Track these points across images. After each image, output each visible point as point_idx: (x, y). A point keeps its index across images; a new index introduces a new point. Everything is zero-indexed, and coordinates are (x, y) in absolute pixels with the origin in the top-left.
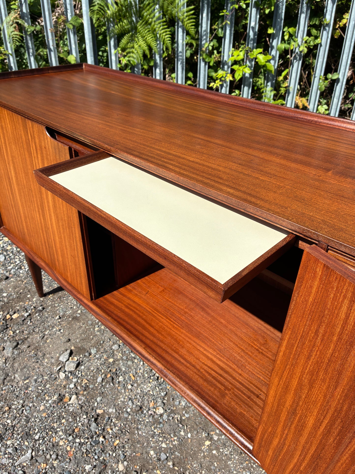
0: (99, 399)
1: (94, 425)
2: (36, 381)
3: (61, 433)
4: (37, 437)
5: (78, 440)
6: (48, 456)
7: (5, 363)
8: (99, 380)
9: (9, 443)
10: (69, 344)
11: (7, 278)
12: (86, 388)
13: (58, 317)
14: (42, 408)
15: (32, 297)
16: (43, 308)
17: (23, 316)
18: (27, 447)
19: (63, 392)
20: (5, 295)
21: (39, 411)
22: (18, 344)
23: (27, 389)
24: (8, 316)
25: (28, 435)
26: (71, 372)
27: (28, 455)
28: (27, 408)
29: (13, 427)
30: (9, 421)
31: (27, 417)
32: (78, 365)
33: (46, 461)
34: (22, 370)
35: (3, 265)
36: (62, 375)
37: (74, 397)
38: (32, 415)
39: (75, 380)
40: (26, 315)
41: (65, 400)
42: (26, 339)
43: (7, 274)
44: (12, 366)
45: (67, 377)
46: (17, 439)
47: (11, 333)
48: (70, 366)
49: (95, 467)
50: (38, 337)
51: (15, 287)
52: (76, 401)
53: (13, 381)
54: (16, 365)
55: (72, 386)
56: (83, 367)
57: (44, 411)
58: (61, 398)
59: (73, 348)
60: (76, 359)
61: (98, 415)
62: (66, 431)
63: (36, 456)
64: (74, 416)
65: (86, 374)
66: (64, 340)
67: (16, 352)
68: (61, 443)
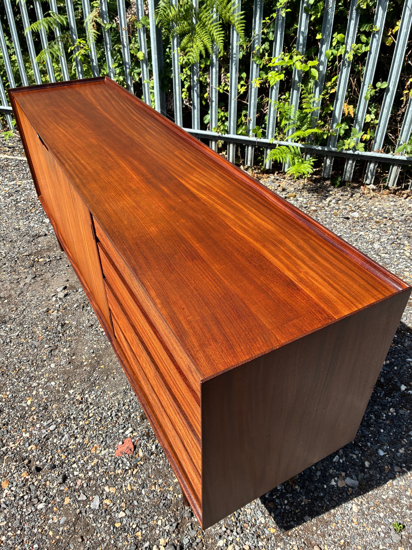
0: (70, 316)
1: (60, 327)
2: (37, 299)
3: (40, 327)
4: (25, 326)
5: (47, 333)
6: (27, 337)
7: (24, 285)
8: (75, 306)
9: (9, 326)
10: (66, 283)
11: (46, 235)
12: (65, 309)
13: (67, 265)
14: (35, 313)
15: (57, 250)
16: (61, 259)
17: (45, 261)
18: (18, 330)
19: (51, 307)
20: (40, 245)
21: (32, 314)
22: (36, 277)
23: (31, 302)
24: (36, 259)
25: (21, 324)
26: (60, 299)
27: (17, 334)
28: (26, 311)
29: (15, 319)
30: (13, 316)
31: (24, 315)
32: (66, 295)
33: (25, 339)
34: (32, 291)
35: (47, 226)
36: (54, 299)
37: (56, 311)
38: (28, 315)
39: (60, 303)
40: (48, 260)
41: (50, 312)
42: (42, 275)
43: (47, 232)
44: (28, 288)
45: (56, 301)
46: (14, 325)
47: (34, 270)
48: (61, 295)
49: (50, 347)
50: (49, 275)
51: (48, 242)
52: (56, 314)
53: (24, 296)
54: (30, 288)
55: (57, 306)
56: (69, 297)
57: (35, 315)
58: (47, 311)
59: (68, 285)
60: (66, 291)
61: (65, 324)
62: (43, 327)
63: (21, 335)
64: (51, 320)
65: (69, 302)
66: (65, 279)
67: (33, 281)
68: (38, 332)
